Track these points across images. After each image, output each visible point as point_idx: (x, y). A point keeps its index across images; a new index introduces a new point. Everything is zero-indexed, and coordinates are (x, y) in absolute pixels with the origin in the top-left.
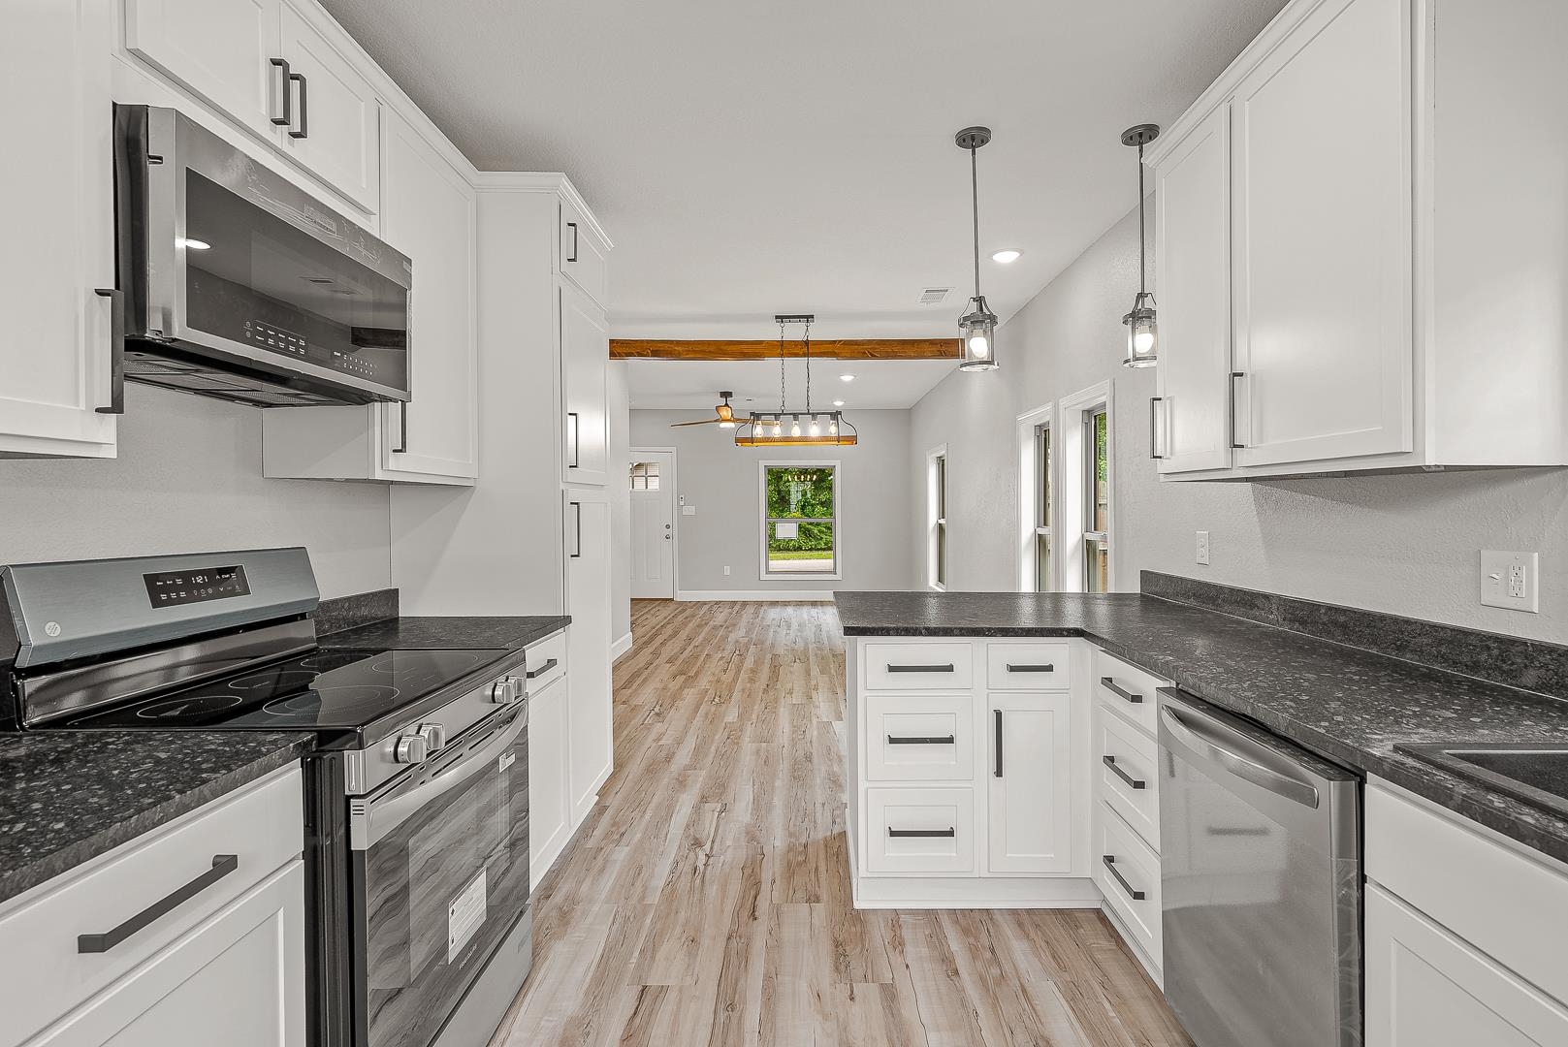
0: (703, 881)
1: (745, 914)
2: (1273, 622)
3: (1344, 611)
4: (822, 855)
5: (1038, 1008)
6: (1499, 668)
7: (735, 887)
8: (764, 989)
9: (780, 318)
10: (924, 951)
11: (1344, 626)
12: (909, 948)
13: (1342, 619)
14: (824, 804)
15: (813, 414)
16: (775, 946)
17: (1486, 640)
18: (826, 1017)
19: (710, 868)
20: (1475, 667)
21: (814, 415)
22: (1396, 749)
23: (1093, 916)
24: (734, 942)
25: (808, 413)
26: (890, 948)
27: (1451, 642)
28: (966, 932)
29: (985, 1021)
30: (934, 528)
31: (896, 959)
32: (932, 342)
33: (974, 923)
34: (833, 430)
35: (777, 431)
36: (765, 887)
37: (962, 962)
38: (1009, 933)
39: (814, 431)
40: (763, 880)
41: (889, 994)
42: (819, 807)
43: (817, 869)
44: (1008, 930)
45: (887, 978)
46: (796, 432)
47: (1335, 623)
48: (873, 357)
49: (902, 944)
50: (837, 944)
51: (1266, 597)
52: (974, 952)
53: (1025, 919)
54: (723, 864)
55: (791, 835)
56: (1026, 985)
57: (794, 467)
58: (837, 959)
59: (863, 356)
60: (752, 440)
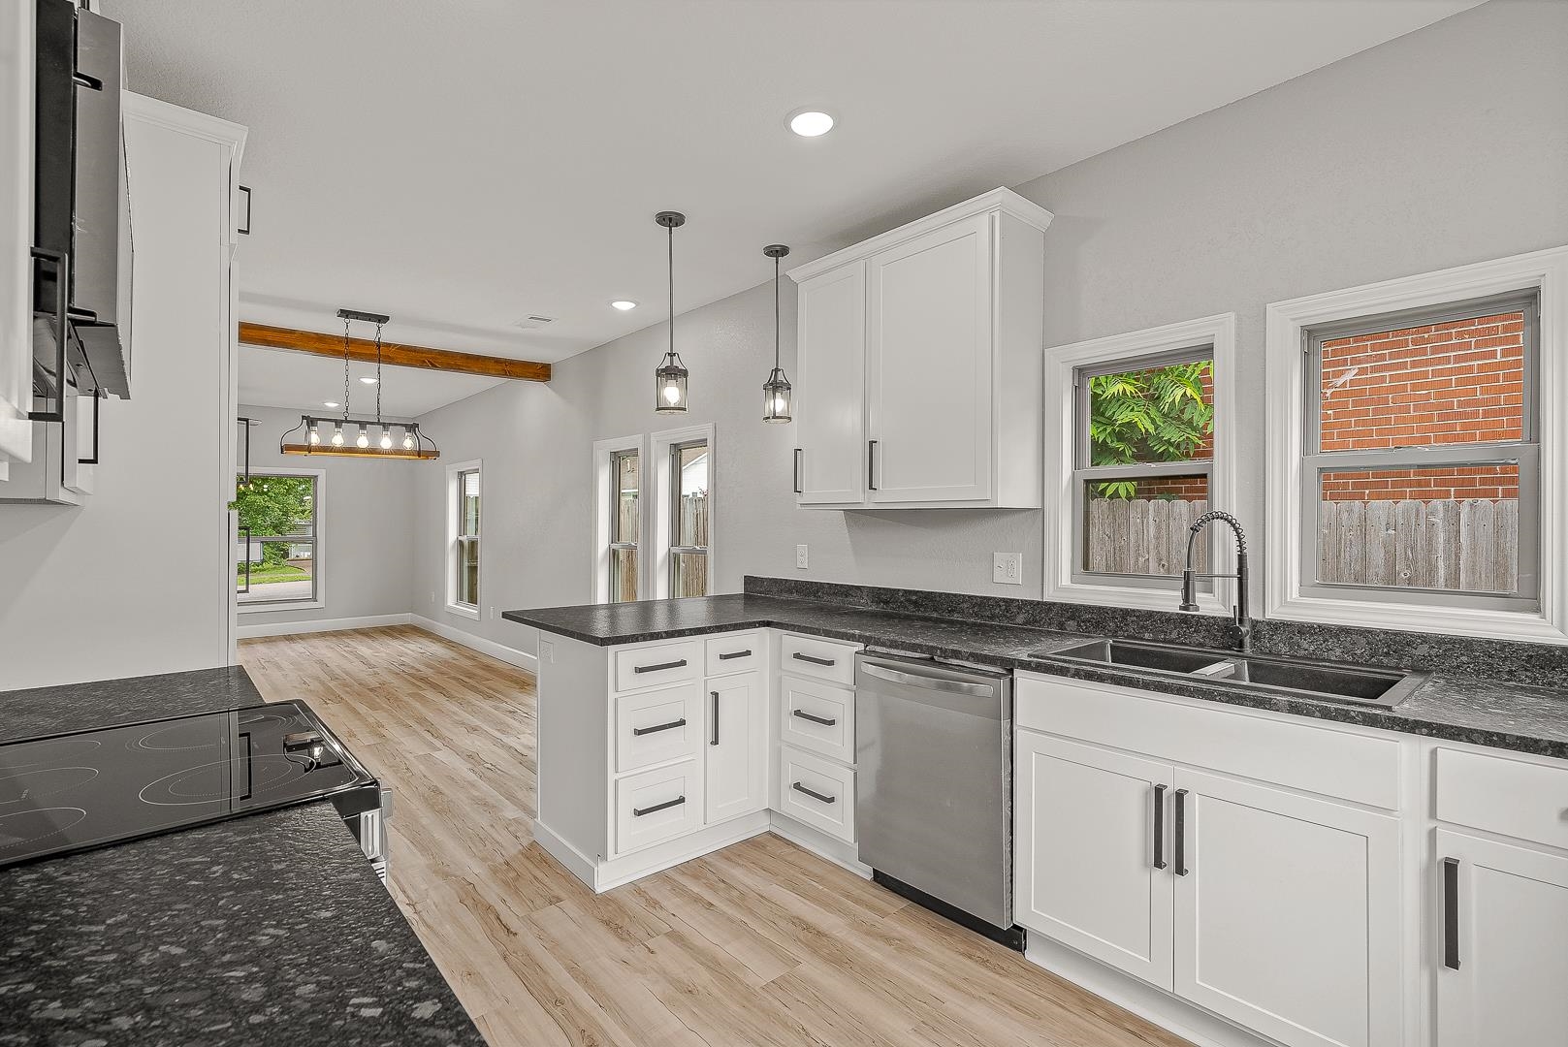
0: (428, 926)
1: (502, 934)
2: (865, 605)
3: (916, 593)
4: (531, 866)
5: (778, 903)
6: (1005, 616)
7: (470, 920)
8: (576, 978)
9: (345, 314)
10: (677, 900)
11: (915, 603)
12: (664, 903)
13: (914, 598)
14: (492, 826)
15: (384, 425)
16: (554, 946)
17: (997, 601)
18: (643, 972)
19: (423, 913)
20: (992, 617)
21: (386, 426)
22: (1029, 656)
23: (769, 837)
24: (512, 958)
25: (379, 423)
26: (651, 910)
27: (980, 605)
28: (696, 877)
29: (753, 924)
30: (453, 547)
31: (662, 914)
32: (497, 361)
33: (696, 868)
34: (408, 444)
35: (338, 440)
36: (500, 908)
37: (708, 896)
38: (725, 867)
39: (386, 443)
40: (492, 903)
41: (676, 937)
42: (491, 831)
43: (535, 878)
44: (723, 865)
45: (667, 929)
46: (363, 442)
47: (909, 601)
48: (434, 366)
49: (656, 903)
50: (607, 923)
51: (858, 588)
52: (711, 887)
53: (729, 854)
54: (436, 907)
55: (484, 860)
56: (760, 892)
57: (272, 475)
58: (616, 932)
59: (422, 364)
60: (309, 449)
